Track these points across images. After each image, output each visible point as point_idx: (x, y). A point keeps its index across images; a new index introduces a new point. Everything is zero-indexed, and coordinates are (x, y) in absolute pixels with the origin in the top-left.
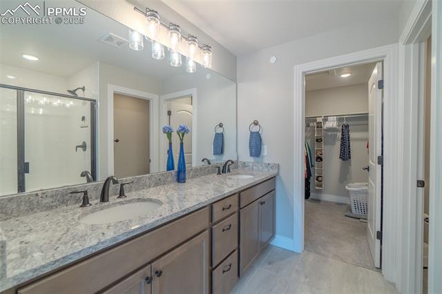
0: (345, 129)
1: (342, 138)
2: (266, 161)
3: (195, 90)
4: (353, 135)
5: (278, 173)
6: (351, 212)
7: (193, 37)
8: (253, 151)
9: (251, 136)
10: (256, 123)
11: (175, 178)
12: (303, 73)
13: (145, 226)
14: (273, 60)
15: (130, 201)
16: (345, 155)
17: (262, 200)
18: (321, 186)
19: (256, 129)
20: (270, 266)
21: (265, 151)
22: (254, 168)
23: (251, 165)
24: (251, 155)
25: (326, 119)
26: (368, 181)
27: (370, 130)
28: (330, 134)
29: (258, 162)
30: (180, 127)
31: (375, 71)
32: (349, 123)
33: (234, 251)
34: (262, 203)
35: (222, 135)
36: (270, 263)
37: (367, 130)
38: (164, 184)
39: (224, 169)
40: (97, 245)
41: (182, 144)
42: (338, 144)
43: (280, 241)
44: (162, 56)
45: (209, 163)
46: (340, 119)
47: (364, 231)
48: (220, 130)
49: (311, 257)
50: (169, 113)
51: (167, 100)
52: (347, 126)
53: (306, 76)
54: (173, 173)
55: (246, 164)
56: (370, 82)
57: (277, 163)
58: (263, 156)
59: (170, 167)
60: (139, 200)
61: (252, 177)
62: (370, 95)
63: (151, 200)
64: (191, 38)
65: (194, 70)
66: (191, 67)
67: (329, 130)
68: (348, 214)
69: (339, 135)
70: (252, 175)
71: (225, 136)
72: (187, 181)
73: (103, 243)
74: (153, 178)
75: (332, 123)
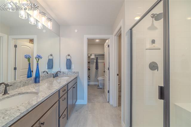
0: (97, 59)
1: (96, 62)
2: (73, 71)
3: (36, 36)
4: (99, 61)
5: (78, 76)
6: (99, 86)
7: (44, 13)
8: (68, 67)
9: (67, 60)
10: (69, 55)
11: (33, 81)
12: (87, 38)
13: (39, 102)
14: (76, 31)
15: (13, 95)
16: (97, 68)
17: (74, 86)
18: (90, 79)
19: (69, 58)
20: (77, 112)
21: (73, 66)
22: (68, 74)
23: (67, 73)
24: (67, 69)
25: (91, 55)
26: (104, 76)
27: (105, 59)
28: (92, 60)
29: (70, 72)
30: (37, 55)
31: (107, 41)
32: (98, 57)
33: (66, 109)
34: (74, 88)
35: (52, 60)
36: (76, 111)
37: (104, 59)
38: (28, 85)
39: (56, 75)
40: (21, 114)
41: (38, 64)
42: (95, 64)
43: (79, 102)
44: (25, 18)
45: (47, 73)
46: (95, 56)
47: (104, 92)
48: (51, 58)
49: (90, 104)
50: (16, 46)
51: (14, 39)
52: (97, 58)
53: (88, 39)
54: (33, 79)
55: (65, 72)
56: (105, 44)
57: (78, 71)
58: (72, 69)
59: (29, 76)
60: (19, 94)
61: (69, 78)
62: (105, 49)
63: (27, 93)
64: (43, 13)
65: (41, 28)
66: (40, 26)
67: (92, 59)
68: (98, 88)
69: (95, 61)
70: (69, 77)
71: (53, 60)
72: (40, 82)
73: (23, 113)
74: (22, 82)
75: (93, 57)
